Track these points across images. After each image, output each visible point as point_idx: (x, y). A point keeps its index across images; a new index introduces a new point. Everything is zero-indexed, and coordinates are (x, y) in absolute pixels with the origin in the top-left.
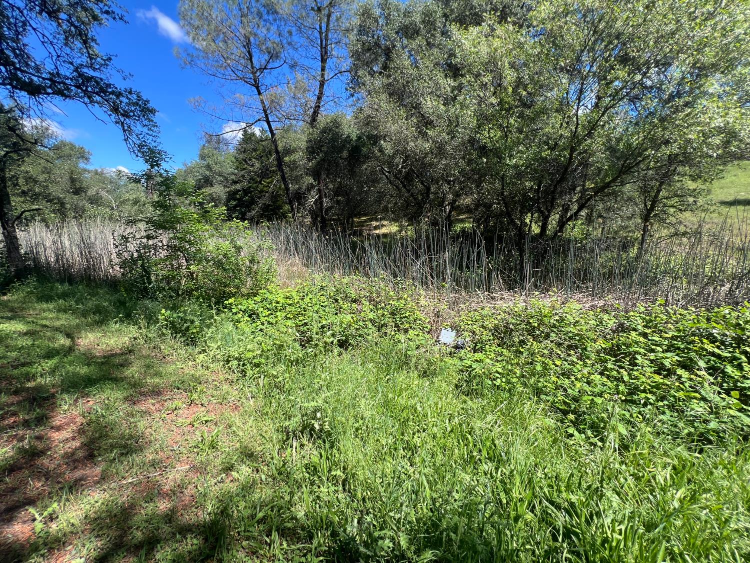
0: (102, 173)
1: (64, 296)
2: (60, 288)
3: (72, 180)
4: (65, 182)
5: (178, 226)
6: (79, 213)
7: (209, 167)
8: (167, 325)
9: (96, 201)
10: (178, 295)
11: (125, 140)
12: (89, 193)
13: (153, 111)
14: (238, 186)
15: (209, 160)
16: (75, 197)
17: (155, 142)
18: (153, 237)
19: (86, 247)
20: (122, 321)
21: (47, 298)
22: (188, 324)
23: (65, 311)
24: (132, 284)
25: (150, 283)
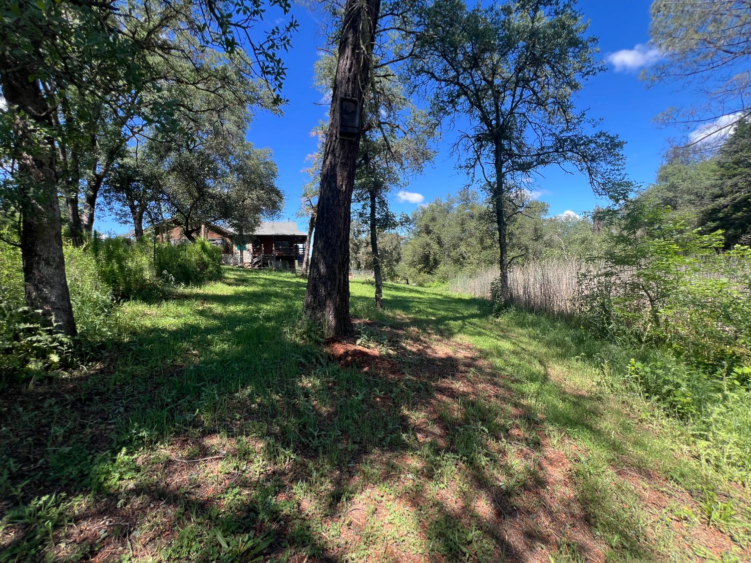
0: (555, 220)
1: (533, 324)
2: (530, 317)
3: (536, 230)
4: (530, 234)
5: (643, 261)
6: (538, 255)
7: (673, 187)
8: (637, 379)
9: (549, 244)
10: (640, 341)
11: (591, 183)
12: (545, 238)
13: (620, 145)
14: (722, 201)
15: (672, 179)
16: (536, 243)
17: (619, 175)
18: (612, 274)
19: (545, 283)
20: (583, 360)
21: (522, 325)
22: (671, 387)
23: (534, 338)
24: (591, 323)
25: (609, 324)
